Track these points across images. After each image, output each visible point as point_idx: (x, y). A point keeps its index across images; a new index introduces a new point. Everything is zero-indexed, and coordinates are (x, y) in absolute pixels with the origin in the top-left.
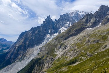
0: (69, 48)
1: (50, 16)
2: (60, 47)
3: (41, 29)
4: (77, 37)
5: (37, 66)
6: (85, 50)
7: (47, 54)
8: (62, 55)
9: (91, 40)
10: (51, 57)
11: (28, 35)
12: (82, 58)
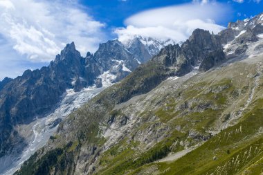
0: (134, 121)
1: (73, 43)
2: (112, 120)
3: (52, 75)
4: (149, 96)
5: (56, 170)
6: (182, 126)
7: (79, 139)
8: (119, 138)
9: (190, 104)
10: (92, 145)
11: (15, 90)
12: (178, 144)
